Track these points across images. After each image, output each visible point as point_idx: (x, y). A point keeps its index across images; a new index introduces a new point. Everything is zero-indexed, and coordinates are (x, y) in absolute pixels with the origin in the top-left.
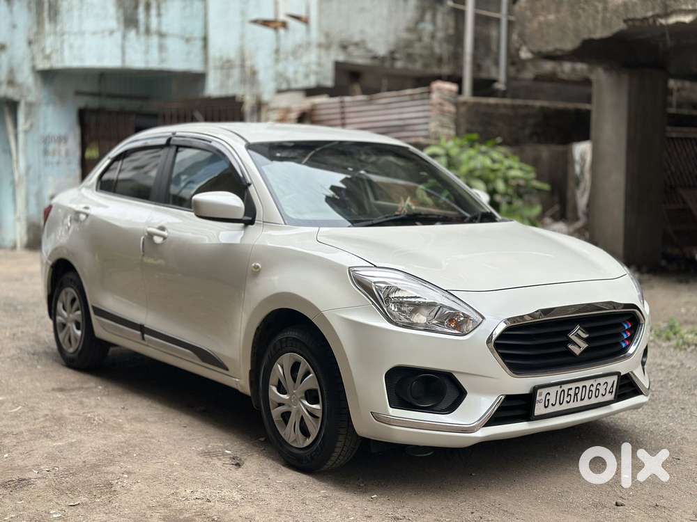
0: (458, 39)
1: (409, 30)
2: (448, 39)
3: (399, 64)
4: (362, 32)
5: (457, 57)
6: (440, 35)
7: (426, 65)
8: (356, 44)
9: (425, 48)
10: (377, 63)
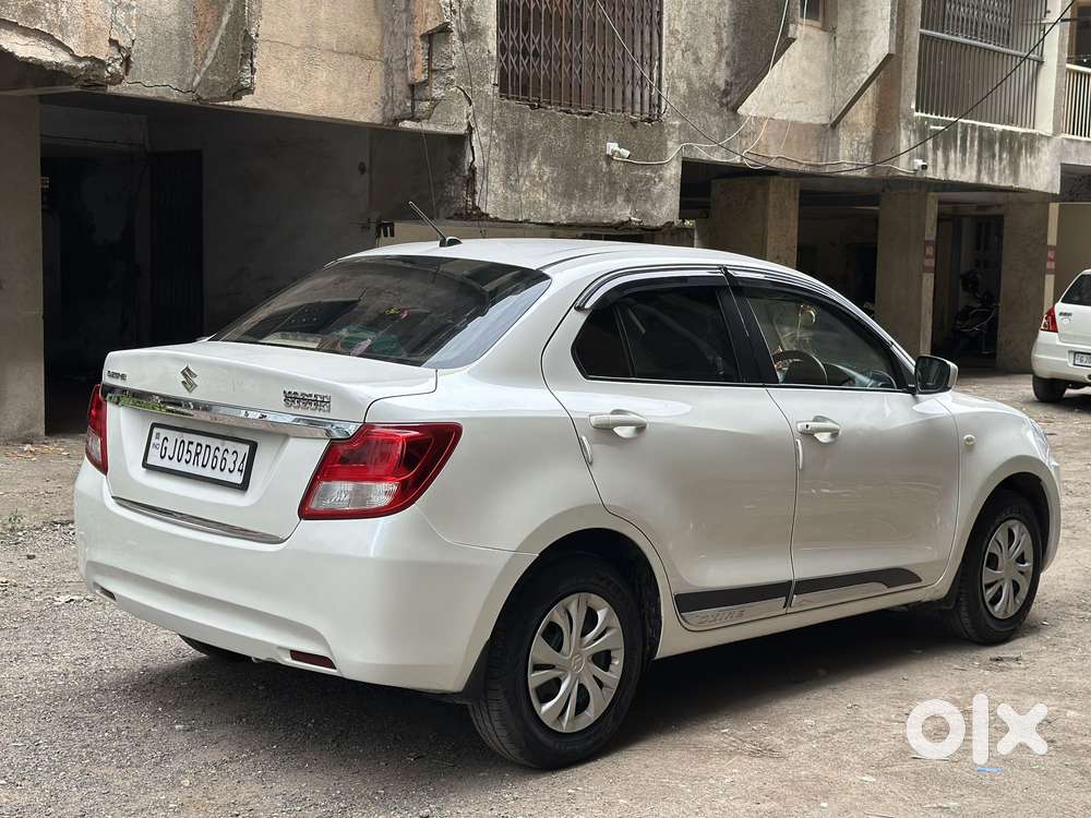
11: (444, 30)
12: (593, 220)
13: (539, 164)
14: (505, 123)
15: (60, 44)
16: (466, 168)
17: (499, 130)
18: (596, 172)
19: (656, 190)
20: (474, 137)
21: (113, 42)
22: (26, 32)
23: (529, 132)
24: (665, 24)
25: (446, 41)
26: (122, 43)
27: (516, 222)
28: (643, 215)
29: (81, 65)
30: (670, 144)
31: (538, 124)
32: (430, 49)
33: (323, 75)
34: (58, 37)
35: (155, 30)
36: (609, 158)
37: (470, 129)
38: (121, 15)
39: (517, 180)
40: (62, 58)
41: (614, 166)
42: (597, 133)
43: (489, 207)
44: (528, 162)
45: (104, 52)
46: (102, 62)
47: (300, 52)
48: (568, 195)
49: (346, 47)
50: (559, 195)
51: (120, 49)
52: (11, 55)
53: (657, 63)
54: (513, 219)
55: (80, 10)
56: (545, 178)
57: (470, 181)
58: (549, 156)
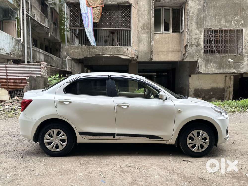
0: (23, 51)
1: (13, 47)
2: (21, 51)
3: (12, 56)
4: (3, 46)
5: (23, 55)
6: (19, 50)
7: (17, 57)
8: (2, 49)
9: (17, 52)
10: (7, 55)
11: (187, 45)
12: (226, 72)
13: (213, 64)
14: (205, 58)
15: (128, 56)
16: (198, 65)
17: (203, 59)
18: (226, 64)
19: (241, 67)
20: (199, 61)
21: (135, 55)
22: (124, 55)
23: (210, 59)
24: (243, 38)
25: (187, 47)
26: (136, 55)
27: (208, 73)
28: (238, 71)
29: (131, 58)
30: (245, 58)
31: (212, 58)
32: (186, 48)
33: (170, 55)
34: (128, 55)
35: (144, 53)
36: (229, 62)
37: (198, 60)
38: (136, 51)
39: (208, 67)
40: (128, 58)
41: (231, 63)
42: (226, 58)
43: (202, 71)
44: (210, 64)
45: (133, 56)
46: (133, 58)
47: (166, 52)
48: (220, 68)
49: (174, 50)
50: (217, 68)
51: (136, 56)
52: (122, 58)
53: (241, 45)
54: (207, 73)
55: (131, 52)
56: (214, 66)
57: (198, 68)
58: (215, 62)
